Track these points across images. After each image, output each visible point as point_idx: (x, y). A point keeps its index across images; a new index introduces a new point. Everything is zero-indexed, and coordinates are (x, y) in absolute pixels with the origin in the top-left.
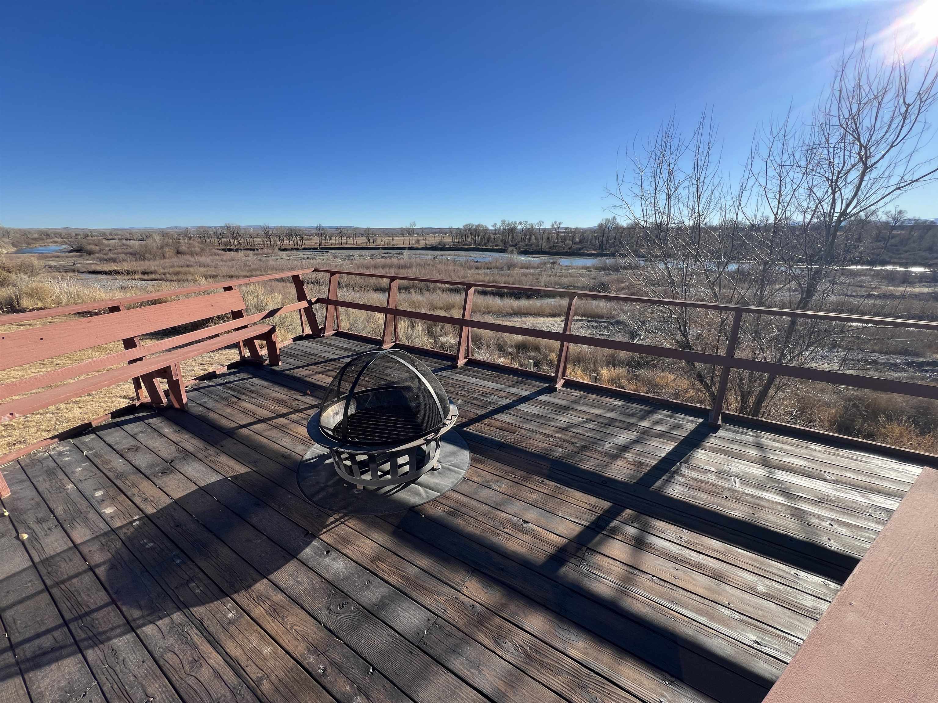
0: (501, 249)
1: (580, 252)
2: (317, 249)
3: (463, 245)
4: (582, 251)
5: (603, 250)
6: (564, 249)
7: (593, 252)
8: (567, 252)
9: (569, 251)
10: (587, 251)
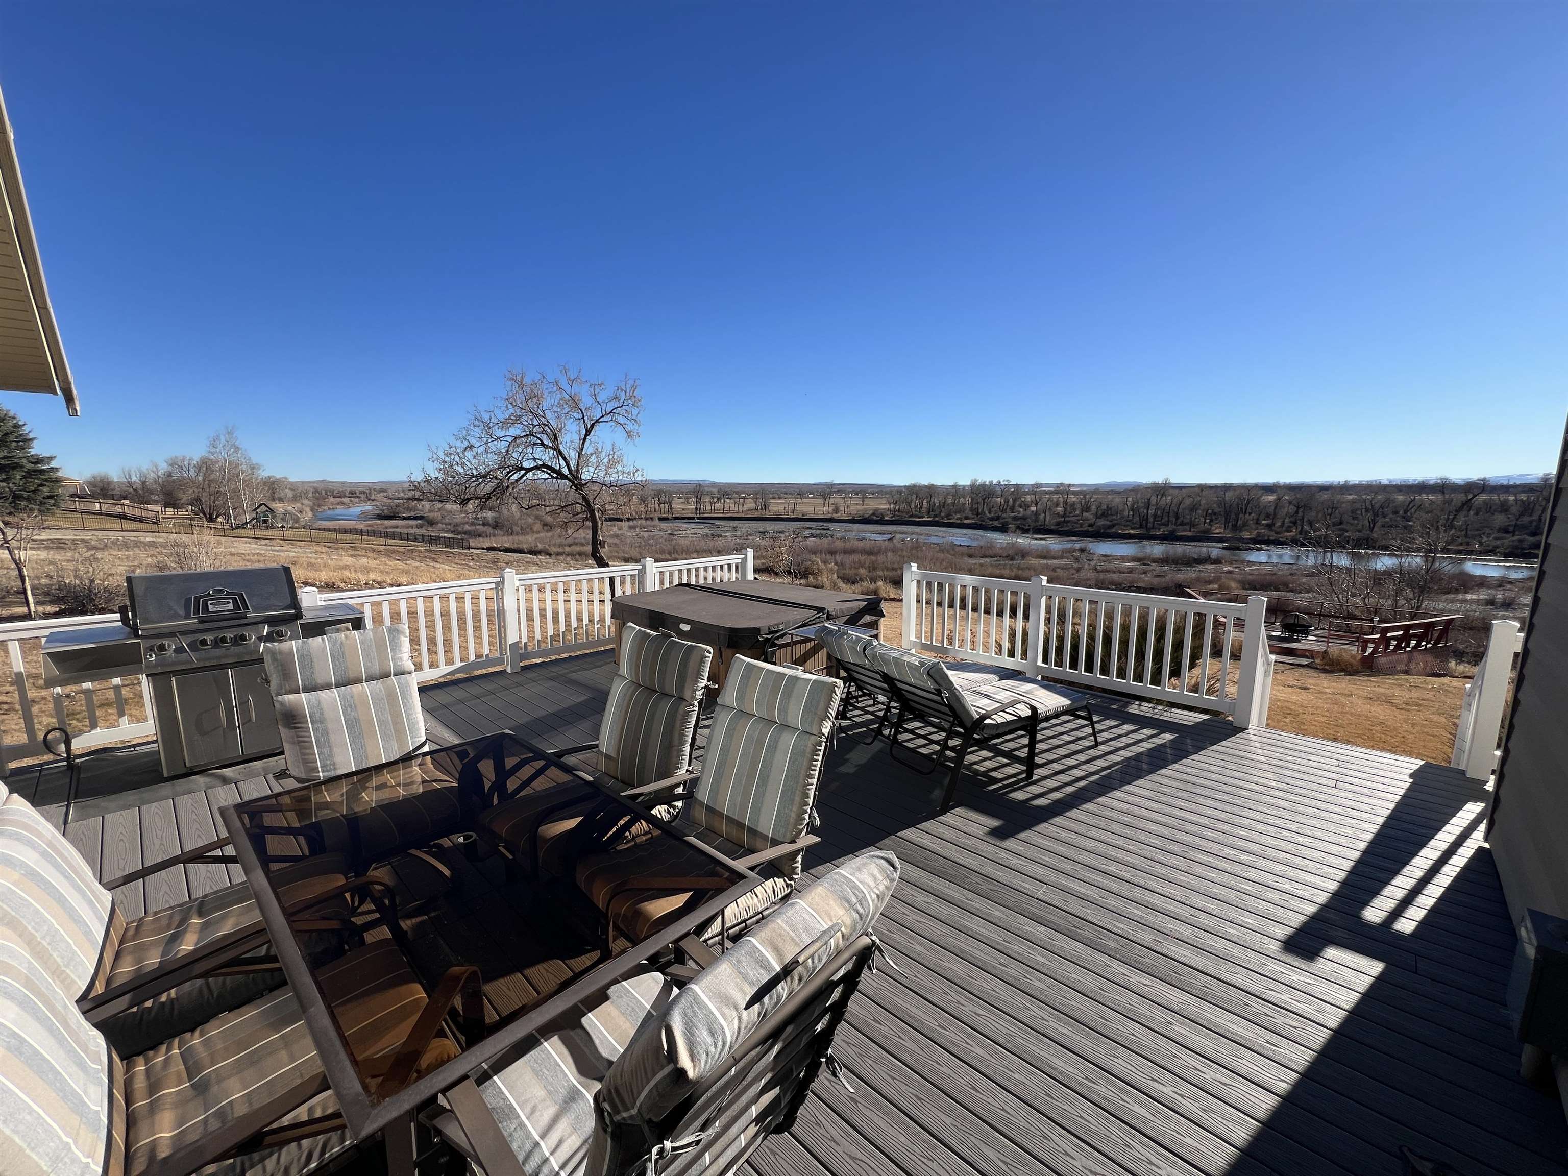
0: (975, 524)
1: (1109, 531)
2: (693, 518)
3: (911, 516)
4: (1113, 530)
5: (1148, 530)
6: (1081, 525)
7: (1132, 532)
8: (1087, 531)
9: (1090, 529)
10: (1121, 529)
